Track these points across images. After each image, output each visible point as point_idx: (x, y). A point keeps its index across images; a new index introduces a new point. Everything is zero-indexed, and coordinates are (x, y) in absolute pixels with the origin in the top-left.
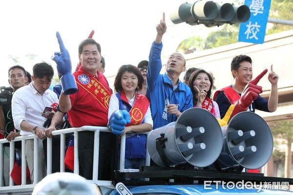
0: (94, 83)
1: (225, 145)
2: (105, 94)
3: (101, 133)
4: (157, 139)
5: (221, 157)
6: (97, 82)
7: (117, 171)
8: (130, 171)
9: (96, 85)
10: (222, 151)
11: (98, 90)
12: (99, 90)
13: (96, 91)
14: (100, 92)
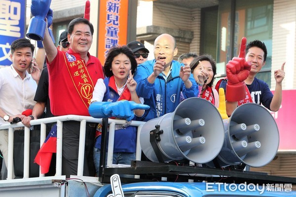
0: (79, 64)
1: (227, 139)
2: (86, 80)
3: (88, 123)
4: (151, 132)
5: (221, 153)
6: (83, 65)
7: (104, 167)
8: (120, 167)
9: (80, 67)
10: (224, 146)
11: (79, 73)
12: (81, 74)
13: (77, 73)
14: (80, 75)
